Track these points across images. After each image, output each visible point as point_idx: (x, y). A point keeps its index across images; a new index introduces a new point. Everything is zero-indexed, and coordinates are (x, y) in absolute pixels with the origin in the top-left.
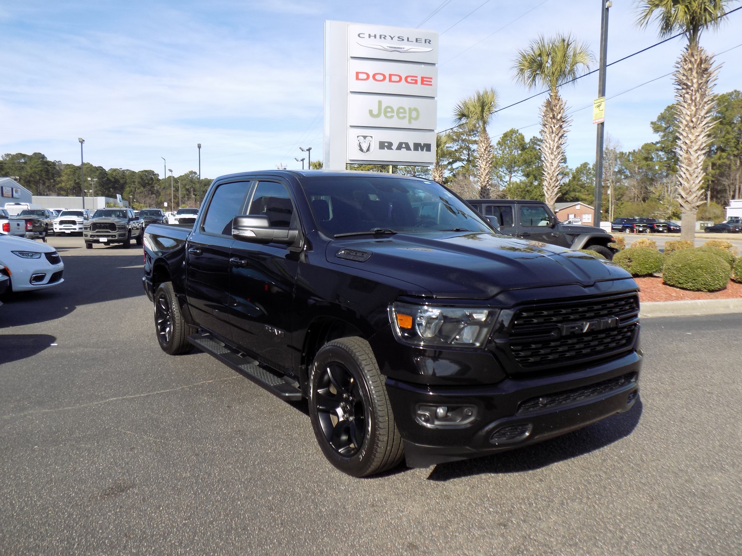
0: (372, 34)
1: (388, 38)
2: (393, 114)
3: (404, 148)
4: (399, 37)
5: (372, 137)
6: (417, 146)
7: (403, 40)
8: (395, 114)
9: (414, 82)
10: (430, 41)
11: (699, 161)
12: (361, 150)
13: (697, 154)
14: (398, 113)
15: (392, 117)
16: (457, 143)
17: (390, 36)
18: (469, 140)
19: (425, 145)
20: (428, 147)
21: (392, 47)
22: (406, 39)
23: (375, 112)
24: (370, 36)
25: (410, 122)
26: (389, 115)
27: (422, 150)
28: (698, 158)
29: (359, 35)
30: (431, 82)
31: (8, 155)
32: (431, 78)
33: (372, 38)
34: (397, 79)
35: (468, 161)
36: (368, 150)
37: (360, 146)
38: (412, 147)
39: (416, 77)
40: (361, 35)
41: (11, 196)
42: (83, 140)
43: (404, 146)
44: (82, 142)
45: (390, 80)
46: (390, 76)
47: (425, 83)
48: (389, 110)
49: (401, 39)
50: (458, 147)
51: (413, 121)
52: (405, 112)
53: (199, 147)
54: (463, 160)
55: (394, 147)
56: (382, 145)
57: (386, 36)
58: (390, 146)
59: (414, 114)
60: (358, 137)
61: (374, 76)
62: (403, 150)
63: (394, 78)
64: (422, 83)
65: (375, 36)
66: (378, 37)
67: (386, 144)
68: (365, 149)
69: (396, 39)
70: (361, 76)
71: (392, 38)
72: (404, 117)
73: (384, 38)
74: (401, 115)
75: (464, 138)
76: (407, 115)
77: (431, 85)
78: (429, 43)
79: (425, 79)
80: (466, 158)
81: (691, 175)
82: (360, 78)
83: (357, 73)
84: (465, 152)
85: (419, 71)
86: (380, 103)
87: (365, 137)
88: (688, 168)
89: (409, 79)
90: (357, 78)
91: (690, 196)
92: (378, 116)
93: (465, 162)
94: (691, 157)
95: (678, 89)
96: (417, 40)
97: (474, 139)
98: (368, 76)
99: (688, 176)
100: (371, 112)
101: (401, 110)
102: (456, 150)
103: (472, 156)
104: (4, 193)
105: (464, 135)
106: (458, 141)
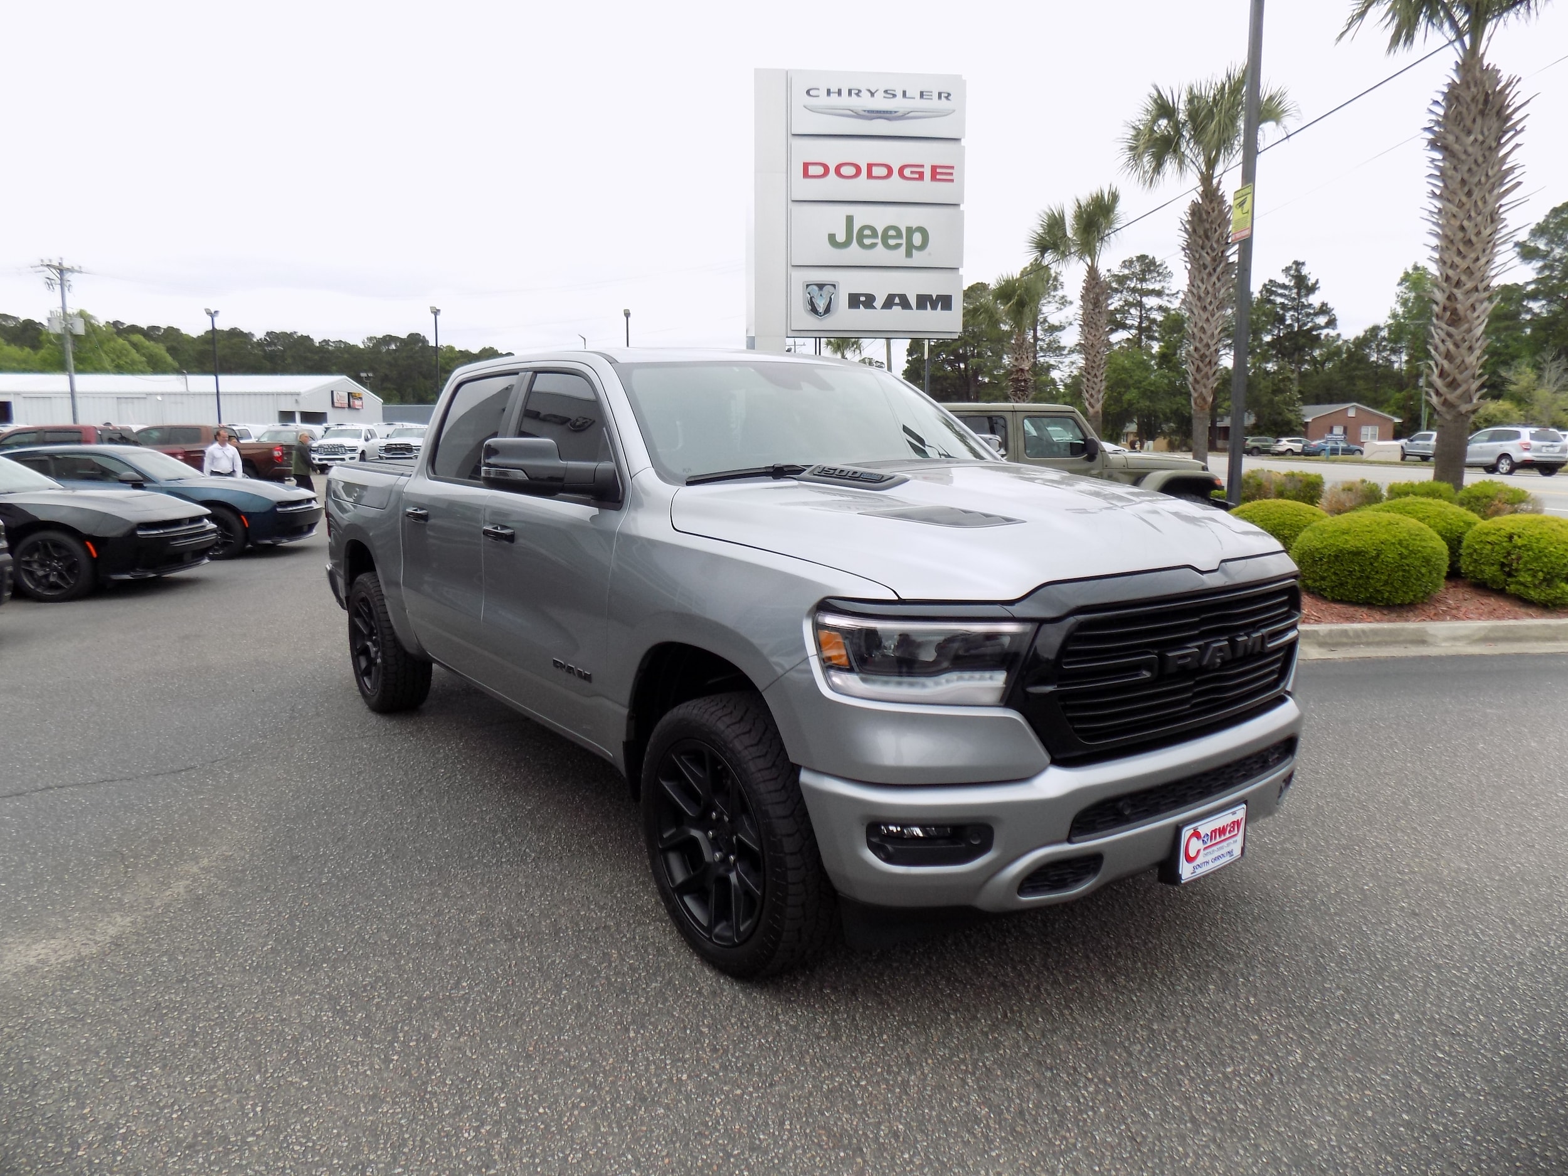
0: (834, 89)
1: (865, 94)
2: (874, 241)
3: (897, 304)
4: (886, 92)
5: (834, 286)
6: (924, 301)
7: (894, 96)
8: (879, 241)
9: (917, 176)
10: (949, 95)
11: (1476, 314)
12: (814, 310)
13: (1471, 300)
14: (885, 237)
15: (873, 245)
16: (1119, 295)
17: (869, 91)
18: (1142, 289)
19: (940, 298)
20: (945, 302)
21: (872, 112)
22: (900, 94)
23: (841, 237)
24: (829, 92)
25: (909, 254)
26: (867, 241)
27: (934, 307)
28: (1473, 308)
29: (808, 92)
30: (951, 174)
31: (370, 339)
32: (952, 167)
33: (834, 96)
34: (883, 171)
35: (1139, 328)
36: (827, 310)
37: (812, 304)
38: (913, 302)
39: (922, 166)
40: (811, 93)
41: (347, 406)
42: (439, 310)
43: (897, 300)
44: (436, 312)
45: (870, 175)
46: (870, 166)
47: (938, 177)
48: (867, 232)
49: (890, 94)
50: (1121, 303)
51: (914, 251)
52: (899, 235)
53: (627, 314)
54: (1131, 327)
55: (879, 303)
56: (854, 301)
57: (860, 91)
58: (869, 301)
59: (917, 239)
60: (808, 286)
61: (838, 170)
62: (897, 309)
63: (876, 171)
64: (934, 178)
65: (839, 92)
66: (845, 93)
67: (863, 299)
68: (821, 310)
69: (880, 95)
70: (813, 170)
71: (872, 94)
72: (898, 246)
73: (857, 94)
74: (892, 242)
75: (1132, 285)
76: (903, 241)
77: (952, 181)
78: (947, 98)
79: (938, 170)
80: (1136, 324)
81: (1457, 346)
82: (810, 173)
83: (806, 166)
84: (1133, 311)
85: (926, 155)
86: (850, 220)
87: (821, 286)
88: (1452, 330)
89: (907, 172)
90: (806, 174)
91: (1455, 389)
92: (847, 244)
93: (1134, 332)
94: (1459, 306)
95: (1433, 160)
96: (922, 94)
97: (1151, 287)
98: (826, 168)
99: (1451, 347)
100: (832, 238)
101: (892, 233)
102: (1116, 309)
103: (1148, 318)
104: (335, 400)
105: (1131, 280)
106: (1121, 292)
